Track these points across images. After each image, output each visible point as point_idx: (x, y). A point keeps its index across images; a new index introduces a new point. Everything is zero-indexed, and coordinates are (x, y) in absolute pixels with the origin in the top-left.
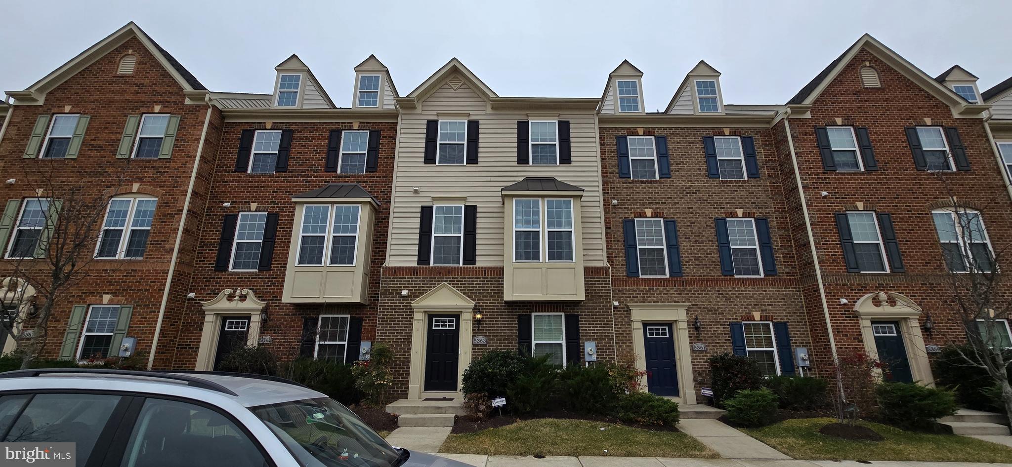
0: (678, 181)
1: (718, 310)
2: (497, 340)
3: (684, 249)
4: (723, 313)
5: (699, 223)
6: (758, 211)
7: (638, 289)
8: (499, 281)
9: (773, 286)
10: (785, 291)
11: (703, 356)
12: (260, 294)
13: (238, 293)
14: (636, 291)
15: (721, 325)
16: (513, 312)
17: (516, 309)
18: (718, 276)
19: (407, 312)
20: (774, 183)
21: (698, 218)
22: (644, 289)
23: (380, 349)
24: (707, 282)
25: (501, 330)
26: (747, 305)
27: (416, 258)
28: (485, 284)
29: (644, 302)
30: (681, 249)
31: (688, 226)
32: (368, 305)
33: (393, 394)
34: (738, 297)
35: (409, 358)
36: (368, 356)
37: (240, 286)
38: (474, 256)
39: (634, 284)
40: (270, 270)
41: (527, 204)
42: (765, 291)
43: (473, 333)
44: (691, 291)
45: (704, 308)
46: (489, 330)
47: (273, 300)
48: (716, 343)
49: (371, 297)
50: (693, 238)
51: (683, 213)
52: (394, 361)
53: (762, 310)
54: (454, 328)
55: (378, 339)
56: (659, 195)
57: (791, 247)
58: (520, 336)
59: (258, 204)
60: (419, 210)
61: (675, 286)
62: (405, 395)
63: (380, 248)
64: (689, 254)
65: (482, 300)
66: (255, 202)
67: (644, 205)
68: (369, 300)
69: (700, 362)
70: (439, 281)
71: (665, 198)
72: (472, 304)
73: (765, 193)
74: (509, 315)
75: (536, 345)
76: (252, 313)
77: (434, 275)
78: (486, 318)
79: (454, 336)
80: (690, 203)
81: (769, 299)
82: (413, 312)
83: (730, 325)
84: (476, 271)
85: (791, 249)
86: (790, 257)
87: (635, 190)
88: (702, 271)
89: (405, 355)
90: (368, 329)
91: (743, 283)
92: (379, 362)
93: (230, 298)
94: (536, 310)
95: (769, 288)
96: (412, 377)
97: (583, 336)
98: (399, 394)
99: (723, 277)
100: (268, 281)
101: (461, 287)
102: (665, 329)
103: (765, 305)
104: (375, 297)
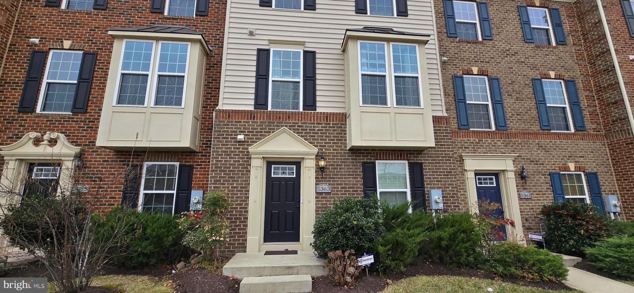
0: (500, 43)
1: (539, 162)
2: (341, 188)
3: (507, 105)
4: (543, 164)
5: (519, 82)
6: (567, 74)
7: (468, 140)
8: (342, 127)
9: (583, 140)
10: (594, 145)
11: (529, 203)
12: (74, 139)
13: (46, 137)
14: (467, 143)
15: (542, 175)
16: (357, 159)
17: (360, 156)
18: (538, 130)
19: (244, 158)
20: (578, 50)
21: (517, 77)
22: (474, 140)
23: (214, 198)
24: (528, 136)
25: (345, 178)
26: (563, 157)
27: (253, 102)
28: (327, 130)
29: (475, 153)
30: (505, 105)
31: (509, 84)
32: (200, 152)
33: (229, 248)
34: (555, 149)
35: (246, 208)
36: (199, 207)
37: (49, 130)
38: (315, 101)
39: (465, 136)
40: (86, 112)
41: (372, 48)
42: (577, 145)
43: (316, 181)
44: (515, 144)
45: (527, 159)
46: (333, 178)
47: (89, 145)
48: (539, 191)
49: (203, 144)
50: (515, 96)
51: (505, 72)
52: (230, 212)
53: (576, 162)
54: (294, 176)
55: (211, 187)
56: (483, 55)
57: (595, 106)
58: (364, 184)
59: (73, 42)
60: (255, 53)
61: (501, 138)
62: (243, 248)
63: (212, 93)
64: (512, 110)
65: (325, 146)
66: (69, 40)
67: (470, 64)
68: (200, 147)
69: (527, 209)
70: (278, 126)
71: (488, 58)
72: (315, 150)
73: (572, 59)
74: (353, 162)
75: (381, 193)
76: (63, 158)
77: (273, 119)
78: (330, 165)
79: (295, 183)
80: (510, 63)
81: (581, 152)
82: (250, 158)
83: (550, 174)
84: (317, 117)
85: (596, 108)
86: (595, 115)
87: (462, 49)
88: (523, 126)
89: (242, 204)
90: (200, 178)
91: (559, 137)
92: (213, 214)
93: (37, 142)
94: (380, 157)
95: (580, 142)
96: (250, 229)
97: (427, 184)
98: (236, 247)
99: (541, 131)
100: (84, 124)
101: (302, 133)
102: (491, 179)
103: (577, 157)
104: (207, 144)
